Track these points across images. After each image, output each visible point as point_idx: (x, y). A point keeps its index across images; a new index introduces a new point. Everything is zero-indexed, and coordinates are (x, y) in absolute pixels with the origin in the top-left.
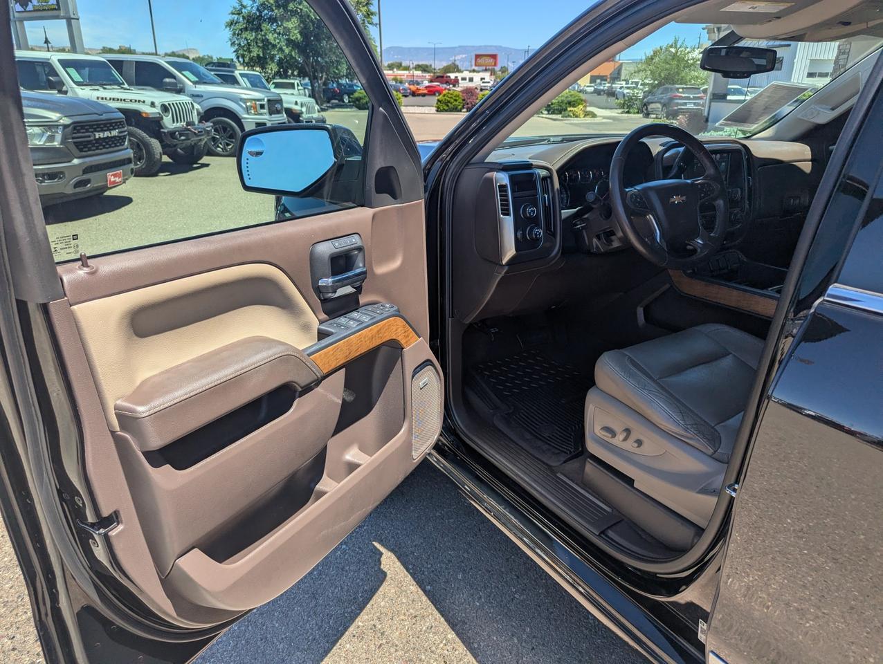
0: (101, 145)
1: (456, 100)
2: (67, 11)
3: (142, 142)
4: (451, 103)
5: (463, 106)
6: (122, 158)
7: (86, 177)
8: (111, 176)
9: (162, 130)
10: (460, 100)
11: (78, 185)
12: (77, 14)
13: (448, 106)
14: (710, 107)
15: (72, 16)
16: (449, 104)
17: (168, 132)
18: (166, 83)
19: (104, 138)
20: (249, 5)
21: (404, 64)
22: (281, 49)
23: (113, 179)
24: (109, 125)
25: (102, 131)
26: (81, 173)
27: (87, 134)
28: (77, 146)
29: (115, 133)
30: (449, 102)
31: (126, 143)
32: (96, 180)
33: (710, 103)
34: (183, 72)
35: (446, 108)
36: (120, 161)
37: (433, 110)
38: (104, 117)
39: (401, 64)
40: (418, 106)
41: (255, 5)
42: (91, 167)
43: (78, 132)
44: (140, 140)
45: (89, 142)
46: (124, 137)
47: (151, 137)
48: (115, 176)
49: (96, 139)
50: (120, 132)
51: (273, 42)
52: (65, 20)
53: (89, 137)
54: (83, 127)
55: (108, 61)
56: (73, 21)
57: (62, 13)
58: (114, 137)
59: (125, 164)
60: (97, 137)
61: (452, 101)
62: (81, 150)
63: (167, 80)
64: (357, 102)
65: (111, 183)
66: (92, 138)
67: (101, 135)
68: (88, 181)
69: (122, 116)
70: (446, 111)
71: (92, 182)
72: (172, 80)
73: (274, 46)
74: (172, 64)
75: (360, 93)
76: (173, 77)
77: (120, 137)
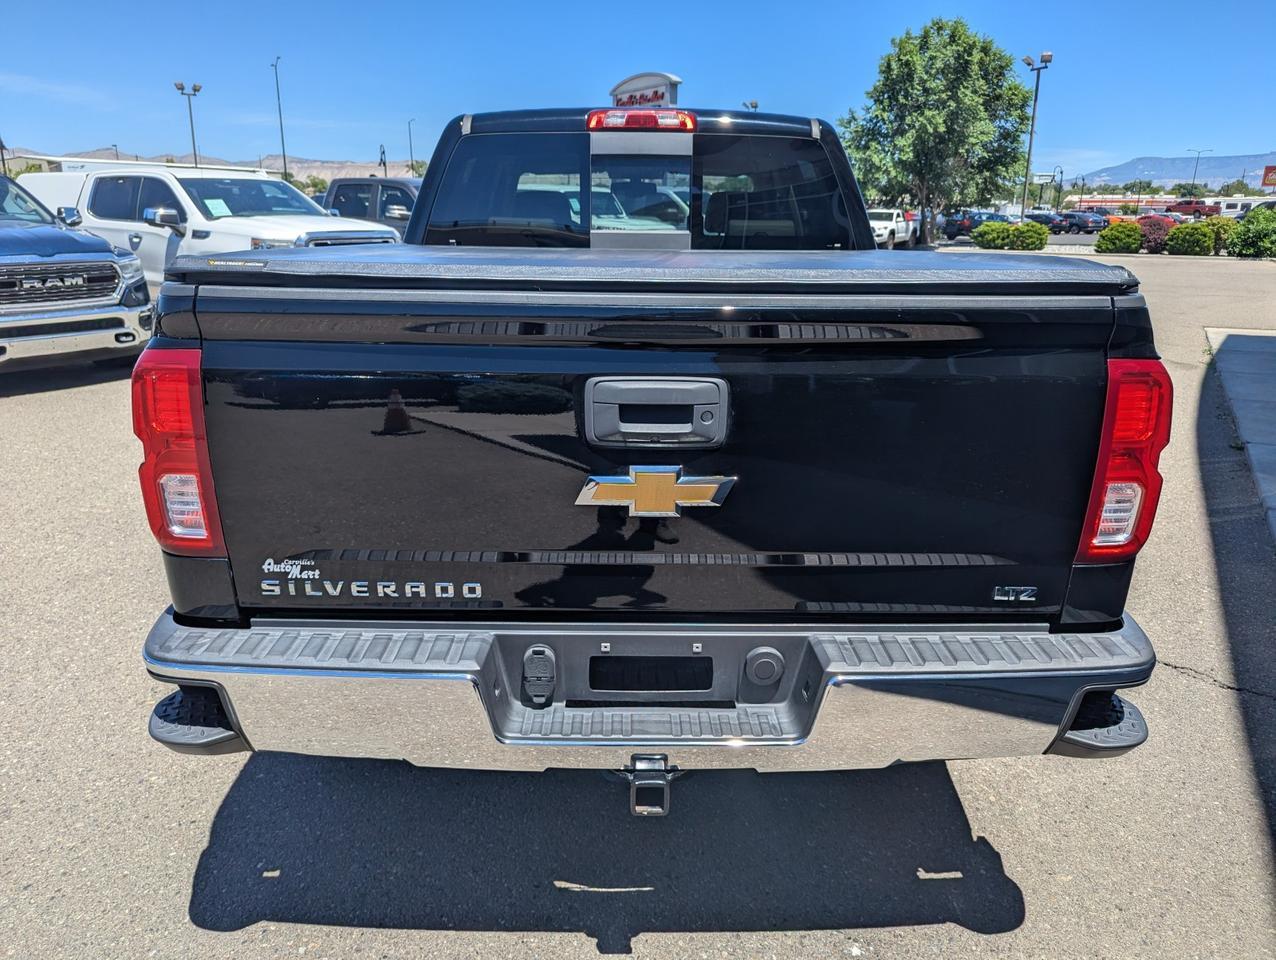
1: (1129, 236)
4: (1120, 240)
5: (1141, 244)
10: (1137, 236)
13: (1114, 244)
16: (1117, 242)
21: (1155, 184)
22: (887, 172)
30: (1117, 238)
35: (1111, 247)
37: (1092, 249)
39: (1149, 185)
40: (1080, 245)
51: (877, 163)
61: (1123, 236)
64: (980, 239)
70: (1111, 251)
73: (878, 169)
75: (987, 226)
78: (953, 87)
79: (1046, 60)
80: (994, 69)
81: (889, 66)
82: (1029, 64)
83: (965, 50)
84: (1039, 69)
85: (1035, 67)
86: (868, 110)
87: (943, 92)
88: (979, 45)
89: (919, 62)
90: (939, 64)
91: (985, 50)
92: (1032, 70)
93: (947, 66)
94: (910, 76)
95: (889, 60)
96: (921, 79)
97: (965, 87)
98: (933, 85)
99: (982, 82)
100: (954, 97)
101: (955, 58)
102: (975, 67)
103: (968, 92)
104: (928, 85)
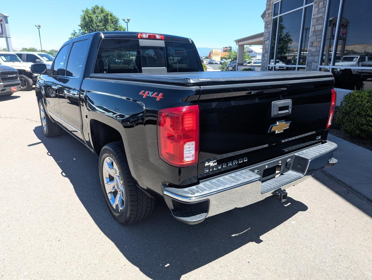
0: (10, 79)
2: (6, 35)
3: (26, 80)
6: (17, 83)
7: (4, 88)
8: (13, 88)
9: (33, 76)
11: (2, 90)
12: (10, 35)
14: (238, 68)
15: (8, 37)
17: (35, 76)
18: (37, 61)
19: (10, 77)
20: (78, 32)
23: (13, 89)
24: (13, 73)
25: (10, 75)
26: (3, 87)
27: (5, 76)
28: (2, 79)
29: (14, 75)
31: (18, 79)
32: (8, 89)
33: (238, 66)
34: (43, 57)
36: (16, 84)
38: (11, 71)
41: (80, 32)
42: (6, 85)
43: (2, 75)
44: (25, 79)
45: (6, 78)
46: (18, 77)
47: (29, 78)
48: (14, 88)
49: (8, 77)
50: (16, 75)
52: (5, 38)
53: (6, 76)
54: (4, 74)
55: (16, 54)
56: (8, 38)
57: (4, 35)
58: (14, 77)
59: (17, 85)
60: (8, 76)
62: (3, 80)
63: (37, 60)
65: (13, 90)
66: (7, 77)
67: (10, 76)
68: (5, 90)
69: (17, 70)
71: (7, 90)
72: (39, 60)
74: (39, 55)
76: (40, 59)
77: (16, 77)
78: (105, 25)
79: (129, 20)
80: (114, 21)
81: (85, 17)
82: (124, 21)
83: (106, 15)
84: (127, 22)
85: (126, 22)
86: (80, 30)
87: (103, 26)
88: (110, 14)
89: (94, 17)
90: (99, 18)
91: (111, 15)
92: (125, 22)
93: (102, 19)
94: (92, 21)
95: (84, 16)
96: (95, 22)
97: (108, 26)
98: (99, 24)
99: (112, 24)
100: (106, 28)
101: (104, 17)
102: (110, 20)
103: (109, 27)
104: (97, 24)
